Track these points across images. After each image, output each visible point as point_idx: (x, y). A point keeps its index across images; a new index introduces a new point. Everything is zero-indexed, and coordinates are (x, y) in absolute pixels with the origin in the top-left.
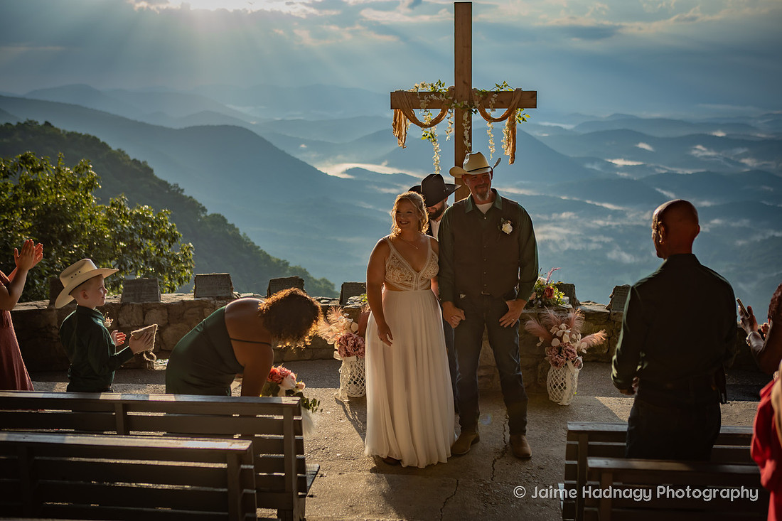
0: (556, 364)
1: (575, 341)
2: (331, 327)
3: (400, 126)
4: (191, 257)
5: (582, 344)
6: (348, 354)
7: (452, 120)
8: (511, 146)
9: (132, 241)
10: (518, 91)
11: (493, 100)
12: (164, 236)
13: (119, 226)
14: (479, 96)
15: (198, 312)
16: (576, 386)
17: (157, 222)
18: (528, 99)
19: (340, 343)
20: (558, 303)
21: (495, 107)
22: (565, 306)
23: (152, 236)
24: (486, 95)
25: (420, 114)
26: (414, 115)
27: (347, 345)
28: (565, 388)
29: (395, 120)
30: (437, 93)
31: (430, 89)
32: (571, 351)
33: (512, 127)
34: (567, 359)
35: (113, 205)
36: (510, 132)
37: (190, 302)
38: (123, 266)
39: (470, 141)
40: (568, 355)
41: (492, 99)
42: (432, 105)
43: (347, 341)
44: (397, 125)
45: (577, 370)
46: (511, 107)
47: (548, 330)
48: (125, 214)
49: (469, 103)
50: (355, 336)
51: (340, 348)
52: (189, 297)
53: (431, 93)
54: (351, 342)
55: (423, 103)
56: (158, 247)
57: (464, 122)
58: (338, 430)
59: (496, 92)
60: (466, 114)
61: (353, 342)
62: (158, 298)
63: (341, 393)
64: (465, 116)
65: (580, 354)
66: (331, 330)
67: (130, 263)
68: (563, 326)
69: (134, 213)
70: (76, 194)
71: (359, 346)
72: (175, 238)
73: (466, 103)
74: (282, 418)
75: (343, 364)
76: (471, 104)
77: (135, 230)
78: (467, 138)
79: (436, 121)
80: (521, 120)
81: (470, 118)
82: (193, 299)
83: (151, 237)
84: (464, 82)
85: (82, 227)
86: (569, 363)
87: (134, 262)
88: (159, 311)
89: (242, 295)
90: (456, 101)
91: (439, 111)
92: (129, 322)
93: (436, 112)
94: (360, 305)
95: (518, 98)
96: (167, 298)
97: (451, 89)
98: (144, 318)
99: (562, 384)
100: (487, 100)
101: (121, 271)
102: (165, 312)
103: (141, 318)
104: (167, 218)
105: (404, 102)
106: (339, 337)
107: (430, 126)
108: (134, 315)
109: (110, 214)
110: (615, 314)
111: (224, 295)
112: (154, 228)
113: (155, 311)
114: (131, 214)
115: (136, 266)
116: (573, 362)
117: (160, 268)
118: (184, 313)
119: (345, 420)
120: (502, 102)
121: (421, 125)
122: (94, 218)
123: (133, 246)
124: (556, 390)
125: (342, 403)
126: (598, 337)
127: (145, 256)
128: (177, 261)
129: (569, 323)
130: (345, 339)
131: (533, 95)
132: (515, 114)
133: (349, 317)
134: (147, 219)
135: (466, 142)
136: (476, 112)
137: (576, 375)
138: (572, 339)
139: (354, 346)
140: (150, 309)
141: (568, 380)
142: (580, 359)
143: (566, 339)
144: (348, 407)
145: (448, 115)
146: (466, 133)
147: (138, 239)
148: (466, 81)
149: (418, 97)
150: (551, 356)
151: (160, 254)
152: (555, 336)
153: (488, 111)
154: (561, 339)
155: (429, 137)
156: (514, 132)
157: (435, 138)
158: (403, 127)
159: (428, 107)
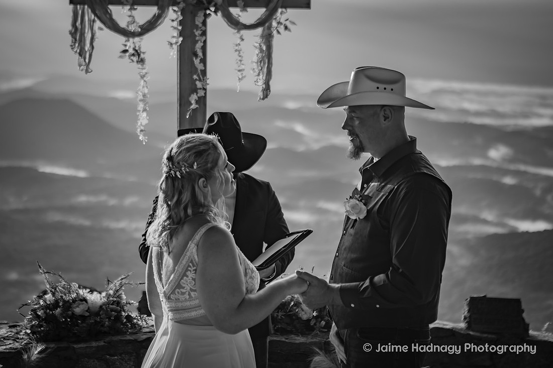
3: (82, 34)
8: (265, 70)
21: (246, 6)
26: (111, 16)
29: (74, 24)
33: (268, 38)
36: (264, 48)
39: (204, 61)
44: (77, 33)
78: (200, 54)
79: (149, 27)
80: (281, 29)
81: (205, 23)
91: (153, 10)
107: (140, 34)
121: (124, 33)
132: (274, 18)
135: (197, 62)
136: (215, 12)
145: (171, 16)
146: (199, 45)
155: (133, 55)
156: (269, 47)
157: (142, 56)
158: (88, 36)
159: (135, 3)
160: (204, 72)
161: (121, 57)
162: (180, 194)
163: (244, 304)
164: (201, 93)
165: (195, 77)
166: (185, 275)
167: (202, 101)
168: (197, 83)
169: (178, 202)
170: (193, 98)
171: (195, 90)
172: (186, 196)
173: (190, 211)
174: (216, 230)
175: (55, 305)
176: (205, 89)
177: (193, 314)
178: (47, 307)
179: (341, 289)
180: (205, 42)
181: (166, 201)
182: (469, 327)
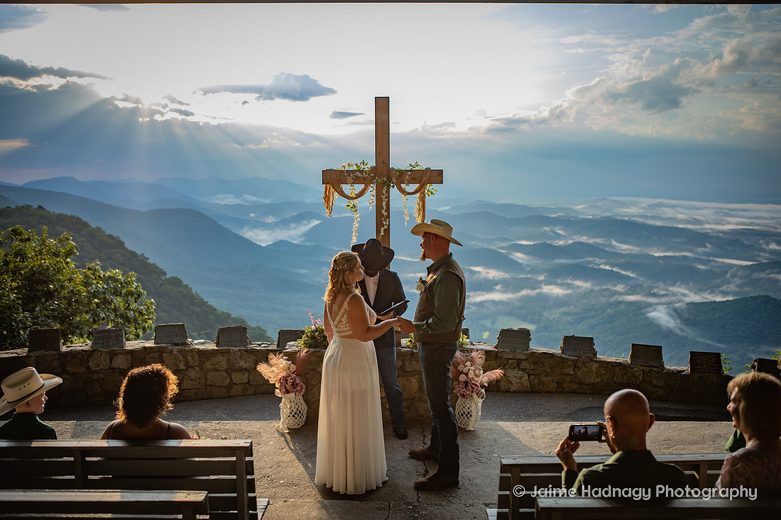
0: (463, 396)
1: (477, 376)
2: (273, 368)
3: (329, 198)
4: (153, 310)
5: (485, 378)
6: (288, 392)
7: (374, 193)
8: (421, 215)
9: (105, 298)
10: (428, 169)
11: (407, 177)
12: (130, 293)
13: (94, 286)
14: (395, 174)
15: (157, 356)
16: (480, 414)
17: (125, 283)
18: (436, 176)
19: (280, 382)
20: (462, 344)
21: (409, 183)
22: (468, 347)
23: (121, 293)
24: (401, 173)
25: (346, 188)
26: (342, 189)
27: (287, 383)
28: (471, 416)
29: (325, 194)
30: (361, 172)
31: (355, 168)
32: (475, 385)
33: (423, 199)
34: (472, 392)
35: (89, 269)
36: (421, 203)
37: (151, 348)
38: (96, 318)
39: (388, 210)
40: (473, 388)
42: (357, 180)
43: (287, 381)
44: (327, 198)
45: (481, 401)
46: (422, 182)
47: (456, 368)
48: (99, 276)
49: (388, 179)
50: (293, 376)
51: (280, 386)
52: (150, 344)
53: (356, 171)
54: (290, 381)
55: (349, 179)
56: (127, 302)
57: (383, 194)
58: (280, 458)
59: (410, 171)
60: (385, 188)
61: (292, 381)
62: (122, 345)
63: (281, 424)
64: (384, 191)
65: (483, 387)
66: (273, 371)
67: (102, 315)
68: (468, 363)
69: (106, 275)
70: (58, 259)
71: (297, 384)
72: (139, 295)
73: (385, 179)
74: (234, 459)
75: (283, 400)
76: (389, 179)
77: (107, 289)
78: (385, 208)
79: (361, 194)
80: (430, 194)
81: (388, 192)
82: (154, 345)
83: (120, 295)
84: (384, 162)
85: (63, 287)
86: (474, 395)
87: (105, 314)
88: (124, 357)
89: (196, 342)
90: (377, 178)
91: (362, 186)
92: (98, 365)
93: (359, 187)
94: (297, 349)
95: (428, 175)
96: (132, 345)
97: (373, 169)
98: (111, 363)
99: (468, 413)
100: (402, 177)
101: (95, 322)
102: (129, 357)
103: (108, 362)
104: (134, 279)
105: (334, 179)
106: (280, 376)
107: (356, 198)
108: (102, 360)
109: (86, 276)
110: (502, 352)
111: (180, 342)
112: (123, 287)
113: (120, 356)
114: (104, 276)
115: (108, 318)
116: (477, 394)
117: (127, 319)
118: (145, 357)
119: (286, 449)
120: (415, 179)
121: (348, 197)
122: (73, 279)
123: (106, 302)
124: (464, 418)
125: (283, 435)
126: (497, 373)
127: (115, 310)
128: (141, 313)
129: (472, 361)
130: (285, 379)
131: (440, 172)
132: (425, 188)
133: (287, 360)
134: (116, 280)
135: (383, 211)
136: (393, 187)
137: (480, 405)
138: (475, 375)
139: (293, 384)
140: (116, 355)
141: (473, 409)
142: (483, 391)
143: (471, 375)
144: (288, 437)
145: (371, 189)
146: (384, 203)
147: (109, 297)
149: (346, 174)
150: (458, 389)
151: (128, 308)
152: (462, 372)
153: (403, 186)
154: (467, 374)
155: (352, 208)
156: (424, 203)
157: (357, 208)
158: (331, 198)
159: (353, 183)
160: (388, 217)
162: (338, 278)
163: (369, 329)
164: (386, 227)
165: (383, 219)
166: (343, 316)
167: (388, 231)
168: (384, 222)
169: (337, 281)
170: (382, 229)
171: (383, 226)
172: (341, 279)
173: (344, 287)
174: (356, 296)
175: (316, 331)
177: (348, 333)
178: (312, 332)
179: (415, 325)
180: (389, 200)
181: (332, 280)
182: (562, 353)
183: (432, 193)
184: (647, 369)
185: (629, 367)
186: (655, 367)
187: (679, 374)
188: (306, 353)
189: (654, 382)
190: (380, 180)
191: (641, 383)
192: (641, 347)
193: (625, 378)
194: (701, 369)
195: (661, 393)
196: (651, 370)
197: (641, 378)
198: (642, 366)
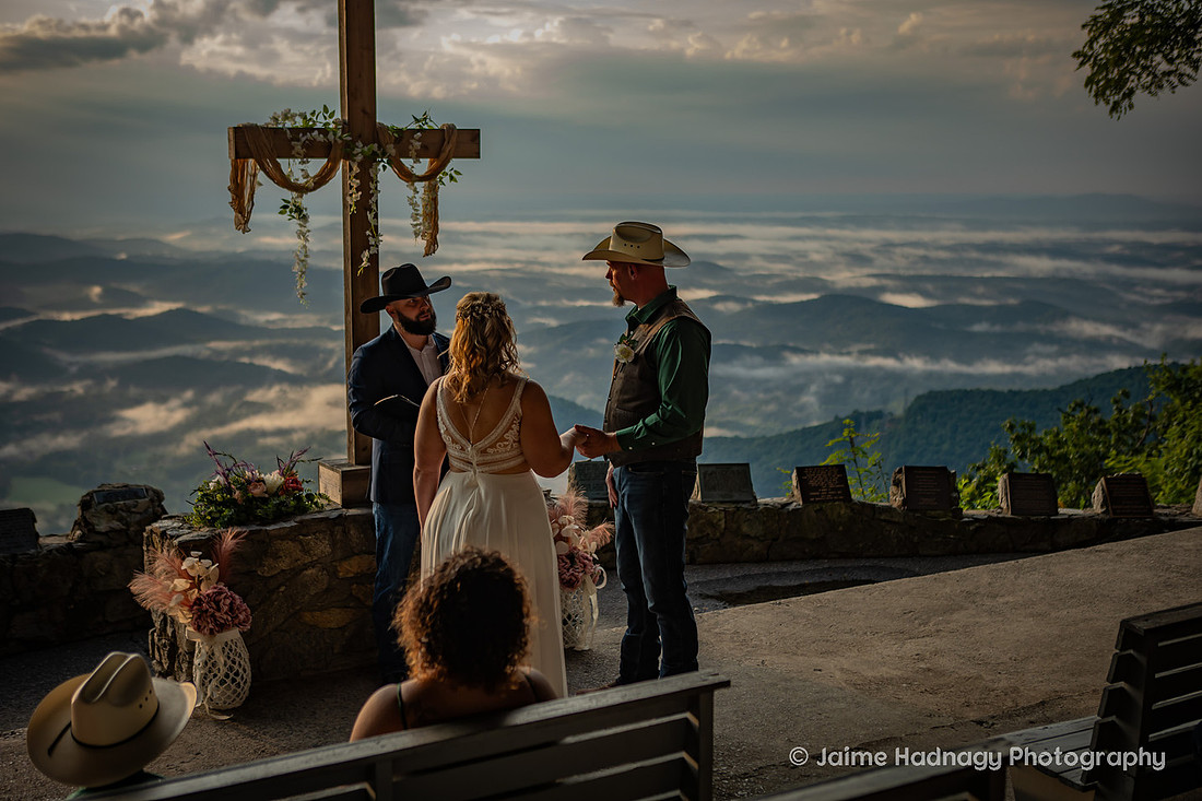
0: (570, 585)
3: (243, 187)
5: (592, 544)
8: (432, 224)
10: (451, 128)
11: (415, 145)
14: (390, 137)
16: (596, 616)
18: (467, 142)
21: (418, 157)
24: (402, 138)
25: (292, 167)
26: (279, 170)
27: (219, 610)
28: (580, 622)
29: (236, 181)
30: (319, 131)
31: (300, 123)
32: (587, 558)
33: (434, 190)
34: (585, 574)
36: (430, 199)
40: (585, 566)
41: (412, 141)
42: (311, 151)
43: (217, 603)
44: (237, 189)
45: (597, 589)
46: (444, 155)
49: (379, 148)
53: (304, 130)
55: (297, 148)
57: (372, 180)
59: (418, 131)
68: (564, 518)
71: (238, 609)
73: (375, 147)
76: (382, 148)
78: (374, 209)
79: (322, 179)
80: (447, 178)
84: (364, 111)
86: (588, 580)
90: (359, 145)
91: (324, 162)
93: (316, 165)
94: (200, 533)
95: (452, 140)
97: (346, 123)
99: (577, 618)
100: (399, 144)
105: (263, 146)
107: (310, 189)
116: (591, 577)
120: (427, 148)
121: (291, 187)
124: (569, 628)
131: (475, 135)
133: (201, 558)
135: (371, 217)
137: (596, 597)
142: (602, 569)
143: (576, 540)
146: (374, 200)
148: (368, 110)
149: (289, 135)
152: (561, 539)
153: (407, 162)
154: (569, 541)
156: (435, 200)
157: (305, 212)
158: (246, 192)
159: (307, 156)
161: (280, 213)
164: (373, 250)
165: (368, 233)
166: (510, 428)
167: (374, 259)
168: (370, 238)
170: (365, 255)
171: (369, 247)
175: (235, 488)
176: (377, 246)
177: (511, 464)
178: (223, 490)
180: (377, 195)
183: (452, 178)
184: (731, 508)
185: (700, 507)
186: (744, 502)
187: (785, 511)
188: (234, 537)
189: (745, 529)
190: (366, 149)
191: (722, 535)
192: (714, 469)
193: (694, 530)
194: (820, 496)
195: (756, 548)
196: (738, 509)
197: (723, 526)
198: (722, 502)
